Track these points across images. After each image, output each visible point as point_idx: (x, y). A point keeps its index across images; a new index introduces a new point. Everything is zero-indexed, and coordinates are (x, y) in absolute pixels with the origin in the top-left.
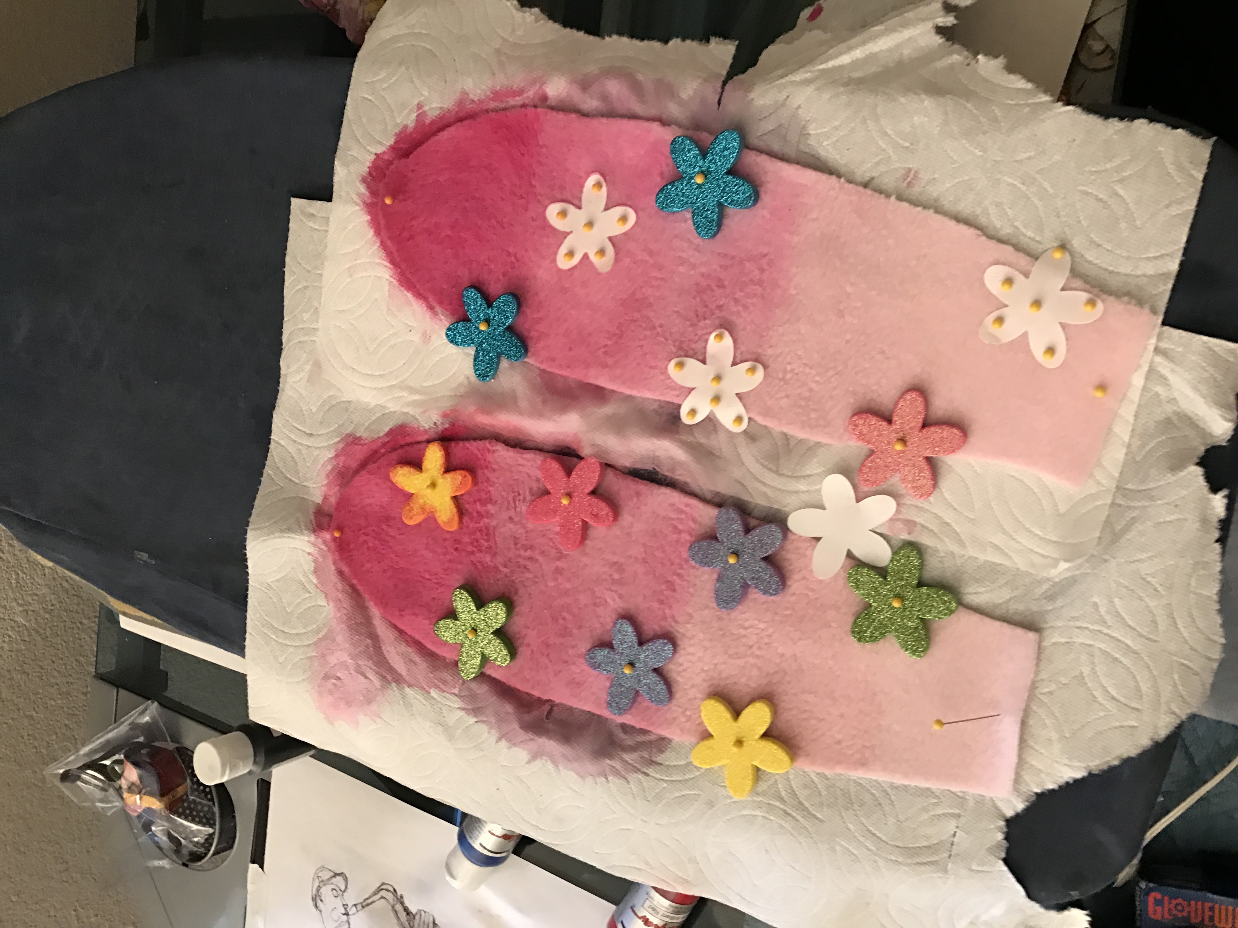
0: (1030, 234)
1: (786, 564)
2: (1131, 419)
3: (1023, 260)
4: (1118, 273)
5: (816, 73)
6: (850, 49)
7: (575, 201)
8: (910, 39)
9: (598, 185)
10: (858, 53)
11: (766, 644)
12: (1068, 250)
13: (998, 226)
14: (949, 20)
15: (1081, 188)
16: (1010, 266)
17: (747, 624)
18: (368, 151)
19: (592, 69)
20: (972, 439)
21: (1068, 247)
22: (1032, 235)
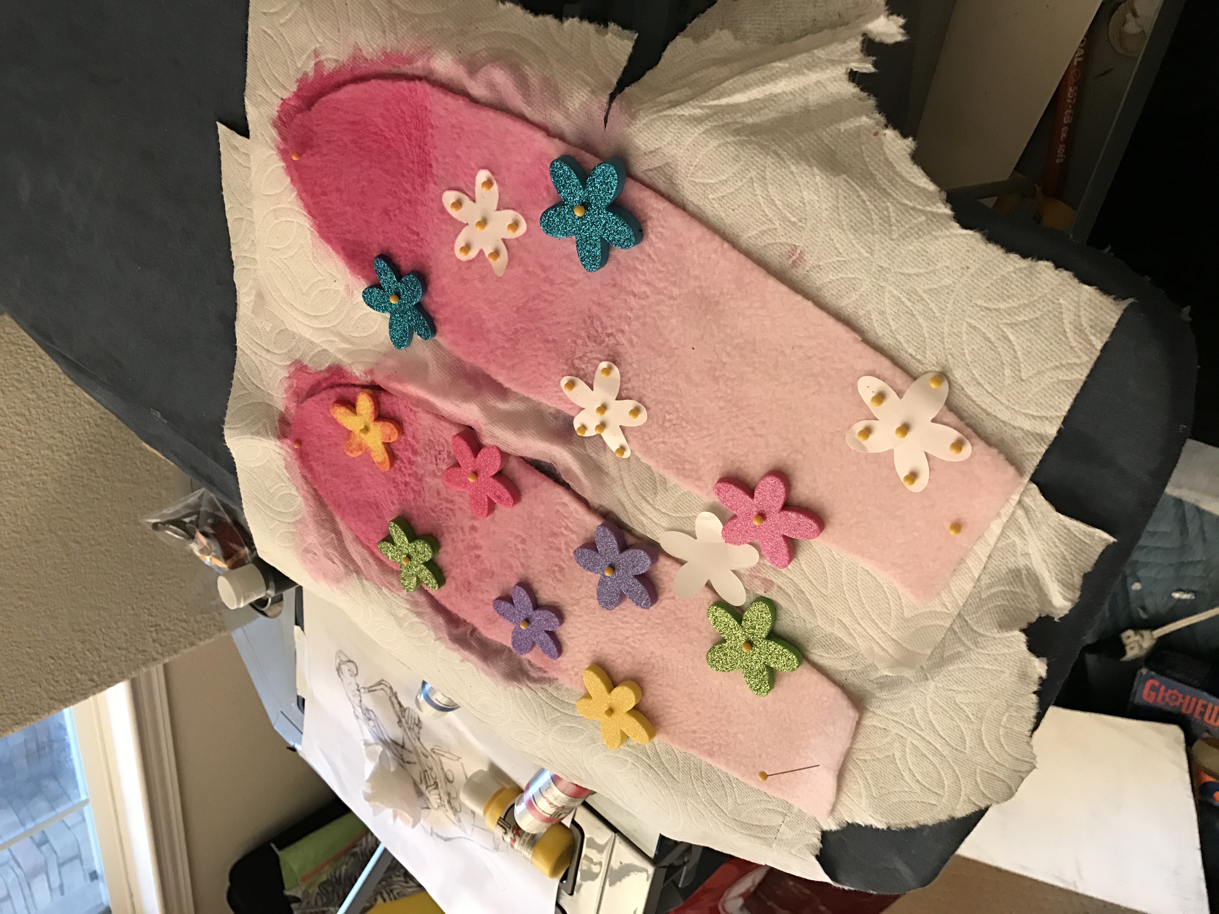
0: (910, 351)
1: (660, 583)
2: (985, 559)
3: (900, 379)
4: (996, 417)
5: (707, 111)
6: (747, 87)
7: (469, 193)
8: (818, 83)
9: (488, 184)
10: (756, 93)
11: (639, 640)
12: (948, 378)
13: (880, 334)
14: (867, 67)
15: (969, 320)
16: (884, 381)
17: (625, 619)
18: (274, 94)
19: (480, 46)
20: (829, 529)
21: (948, 374)
22: (914, 354)
